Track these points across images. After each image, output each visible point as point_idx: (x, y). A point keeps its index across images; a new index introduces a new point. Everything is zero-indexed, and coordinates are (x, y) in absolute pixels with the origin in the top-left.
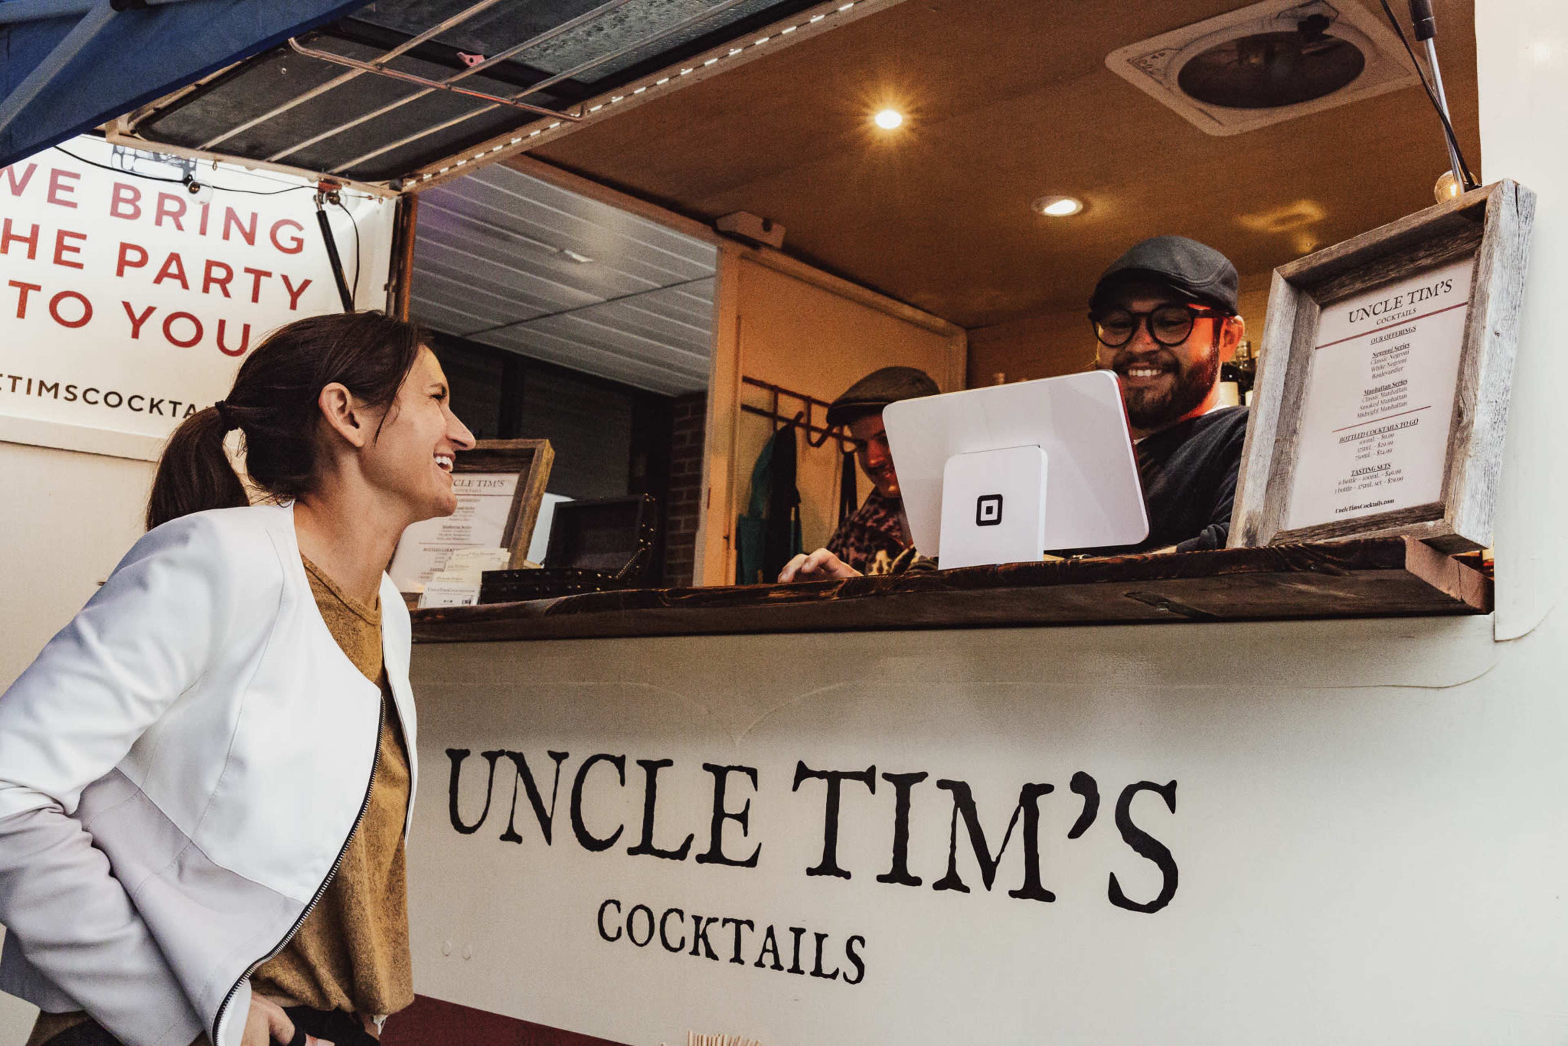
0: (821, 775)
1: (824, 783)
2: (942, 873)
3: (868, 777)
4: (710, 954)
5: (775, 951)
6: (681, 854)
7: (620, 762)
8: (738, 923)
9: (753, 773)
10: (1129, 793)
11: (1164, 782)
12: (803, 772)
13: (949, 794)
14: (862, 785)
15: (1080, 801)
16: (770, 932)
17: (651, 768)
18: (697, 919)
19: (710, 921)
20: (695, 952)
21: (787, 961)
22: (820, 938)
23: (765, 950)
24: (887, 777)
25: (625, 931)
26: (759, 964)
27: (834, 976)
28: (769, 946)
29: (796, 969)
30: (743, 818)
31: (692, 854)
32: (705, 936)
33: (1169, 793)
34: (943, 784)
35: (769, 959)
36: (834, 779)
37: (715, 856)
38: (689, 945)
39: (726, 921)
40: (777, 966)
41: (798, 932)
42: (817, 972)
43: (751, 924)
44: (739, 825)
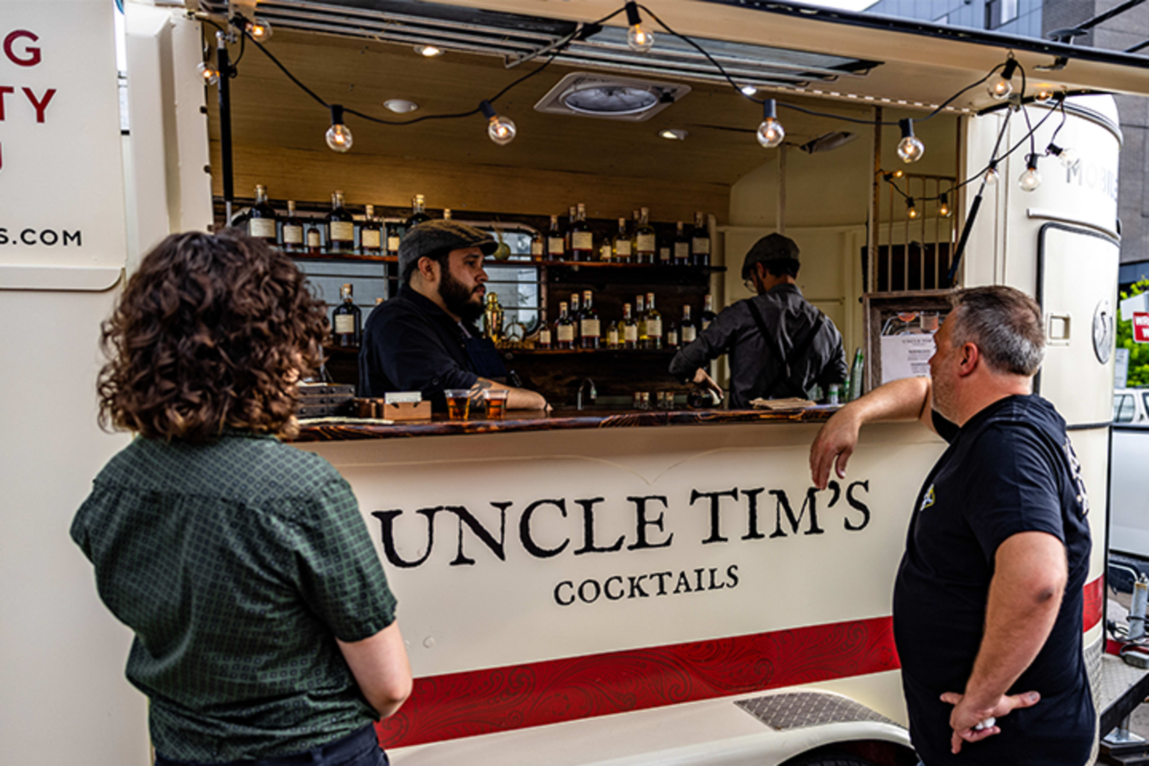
0: (707, 495)
1: (709, 499)
2: (774, 530)
3: (734, 493)
4: (642, 594)
5: (686, 583)
6: (617, 547)
7: (561, 504)
8: (661, 576)
9: (664, 499)
10: (851, 487)
11: (863, 481)
12: (695, 495)
13: (775, 496)
14: (731, 497)
15: (832, 492)
16: (682, 575)
17: (587, 505)
18: (632, 579)
19: (641, 578)
20: (632, 595)
21: (693, 585)
22: (712, 571)
23: (680, 584)
24: (743, 492)
25: (577, 597)
26: (677, 591)
27: (722, 586)
28: (682, 581)
29: (700, 588)
30: (659, 523)
31: (624, 546)
32: (638, 587)
33: (866, 485)
34: (772, 492)
35: (683, 588)
36: (715, 497)
37: (642, 543)
38: (627, 593)
39: (652, 576)
40: (688, 589)
41: (699, 572)
42: (713, 586)
43: (670, 574)
44: (657, 527)
